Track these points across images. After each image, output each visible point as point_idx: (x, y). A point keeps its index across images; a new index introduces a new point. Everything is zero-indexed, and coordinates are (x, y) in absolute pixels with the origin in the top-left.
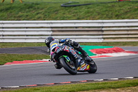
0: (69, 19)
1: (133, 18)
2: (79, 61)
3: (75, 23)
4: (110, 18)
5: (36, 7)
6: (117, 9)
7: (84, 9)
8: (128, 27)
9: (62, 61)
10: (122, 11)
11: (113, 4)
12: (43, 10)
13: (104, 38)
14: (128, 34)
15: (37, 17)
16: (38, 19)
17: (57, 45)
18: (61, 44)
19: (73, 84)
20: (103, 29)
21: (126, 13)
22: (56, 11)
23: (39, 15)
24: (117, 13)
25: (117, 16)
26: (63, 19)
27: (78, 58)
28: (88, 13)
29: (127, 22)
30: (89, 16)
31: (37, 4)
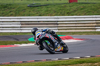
0: (33, 15)
1: (80, 15)
2: (56, 44)
3: (38, 18)
4: (63, 15)
5: (10, 7)
6: (68, 8)
7: (44, 9)
8: (76, 21)
9: (44, 45)
10: (72, 10)
11: (65, 5)
12: (15, 9)
13: (59, 29)
14: (76, 27)
15: (10, 14)
16: (11, 15)
17: (40, 33)
18: (44, 33)
19: (36, 62)
20: (58, 23)
21: (75, 11)
22: (24, 10)
23: (11, 13)
24: (68, 11)
25: (68, 13)
26: (29, 16)
27: (55, 42)
28: (47, 11)
29: (75, 18)
30: (48, 14)
31: (10, 5)
